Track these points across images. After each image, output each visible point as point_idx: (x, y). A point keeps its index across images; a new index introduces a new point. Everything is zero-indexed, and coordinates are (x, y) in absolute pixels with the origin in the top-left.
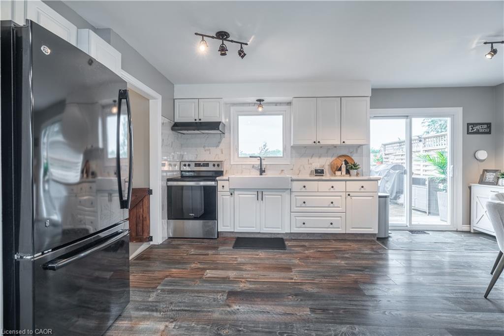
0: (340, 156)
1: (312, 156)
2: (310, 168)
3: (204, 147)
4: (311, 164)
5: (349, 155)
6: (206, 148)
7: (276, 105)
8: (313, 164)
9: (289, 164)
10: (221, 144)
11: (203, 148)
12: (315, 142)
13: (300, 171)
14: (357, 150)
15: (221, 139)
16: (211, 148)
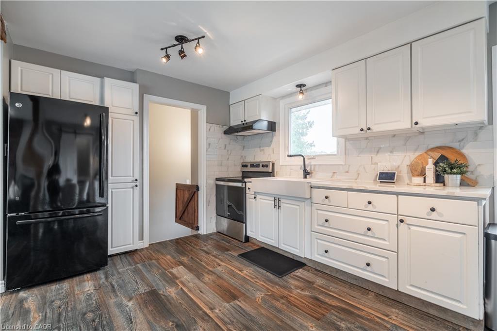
0: (432, 150)
1: (378, 152)
2: (374, 169)
3: (260, 147)
4: (376, 164)
5: (456, 145)
6: (262, 148)
7: (326, 86)
8: (379, 164)
9: (343, 164)
10: (273, 143)
11: (258, 149)
12: (362, 130)
13: (359, 174)
14: (476, 134)
15: (272, 137)
16: (264, 148)
